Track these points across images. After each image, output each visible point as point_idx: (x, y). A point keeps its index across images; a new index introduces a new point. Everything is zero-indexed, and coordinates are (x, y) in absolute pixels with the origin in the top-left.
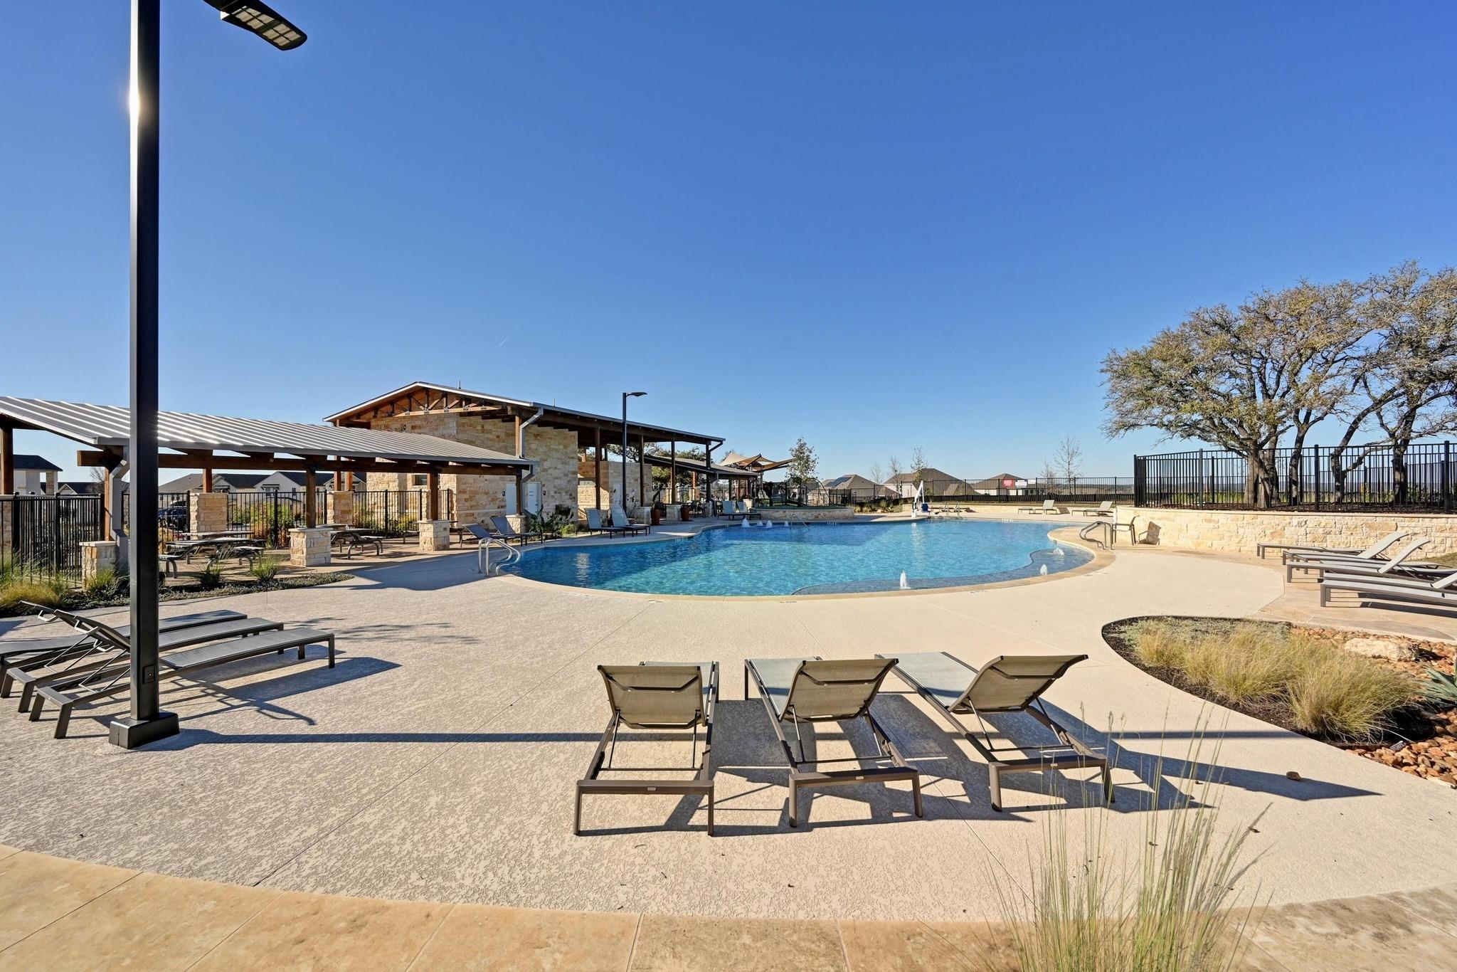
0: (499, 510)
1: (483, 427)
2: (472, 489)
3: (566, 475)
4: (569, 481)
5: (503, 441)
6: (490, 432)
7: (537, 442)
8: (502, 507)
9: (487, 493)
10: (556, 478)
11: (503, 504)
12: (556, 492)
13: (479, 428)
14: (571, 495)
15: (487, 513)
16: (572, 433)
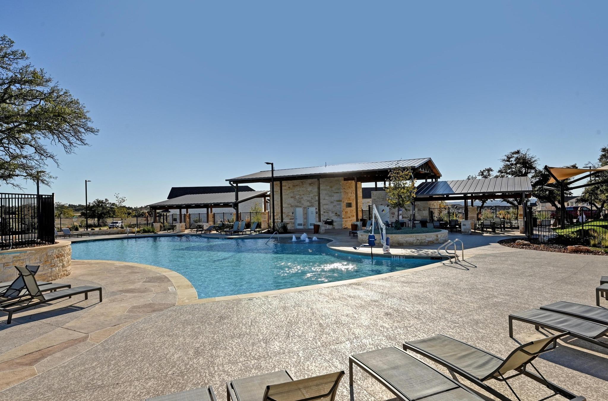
0: (291, 220)
2: (277, 211)
3: (332, 202)
4: (334, 206)
10: (325, 205)
11: (293, 218)
12: (324, 212)
14: (336, 213)
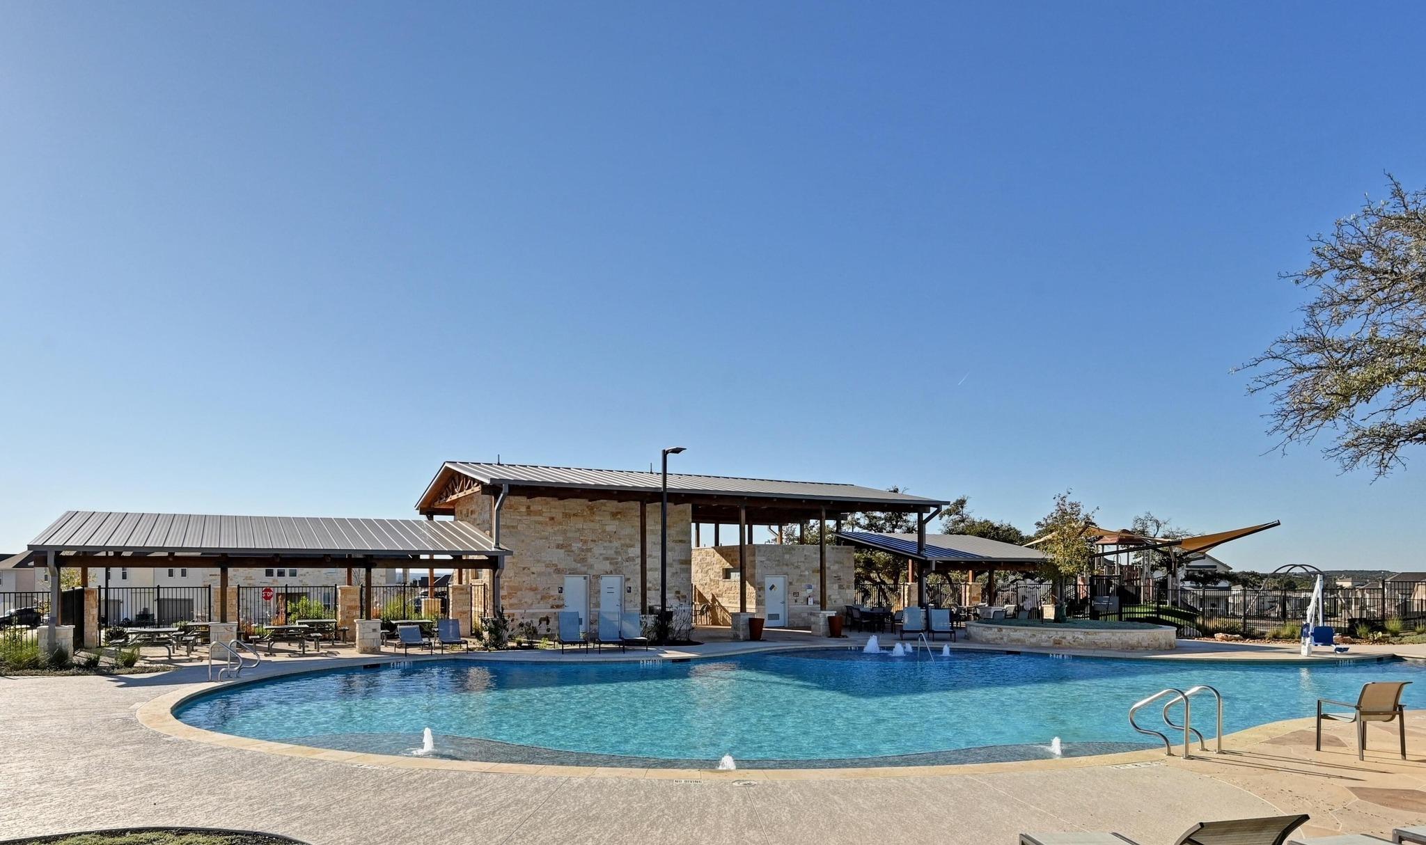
0: (554, 610)
1: (528, 507)
2: (511, 584)
3: (668, 565)
5: (560, 524)
6: (540, 513)
7: (617, 522)
8: (558, 607)
9: (532, 589)
10: (650, 570)
11: (561, 603)
13: (523, 509)
15: (533, 614)
16: (681, 507)
